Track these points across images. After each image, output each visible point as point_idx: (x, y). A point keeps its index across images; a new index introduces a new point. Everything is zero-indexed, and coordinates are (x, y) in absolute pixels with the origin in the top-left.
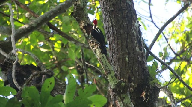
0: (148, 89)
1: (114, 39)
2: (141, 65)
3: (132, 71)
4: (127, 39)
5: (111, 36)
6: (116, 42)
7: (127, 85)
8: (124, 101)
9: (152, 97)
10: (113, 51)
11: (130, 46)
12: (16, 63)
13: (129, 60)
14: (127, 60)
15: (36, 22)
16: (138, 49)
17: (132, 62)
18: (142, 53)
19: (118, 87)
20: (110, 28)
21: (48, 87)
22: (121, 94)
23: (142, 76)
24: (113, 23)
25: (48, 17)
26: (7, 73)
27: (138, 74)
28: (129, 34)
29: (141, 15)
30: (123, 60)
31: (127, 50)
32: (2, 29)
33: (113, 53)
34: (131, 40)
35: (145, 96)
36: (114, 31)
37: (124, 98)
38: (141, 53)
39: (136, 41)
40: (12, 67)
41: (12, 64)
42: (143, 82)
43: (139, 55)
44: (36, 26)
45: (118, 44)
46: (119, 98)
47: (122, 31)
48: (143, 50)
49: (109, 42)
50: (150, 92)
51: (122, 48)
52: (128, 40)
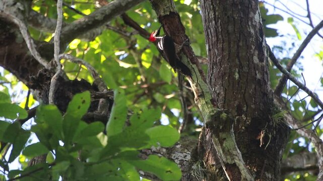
0: (269, 127)
1: (217, 40)
2: (260, 86)
3: (244, 95)
4: (239, 41)
5: (213, 35)
6: (220, 46)
7: (231, 118)
8: (224, 145)
9: (277, 141)
10: (213, 61)
11: (243, 54)
12: (56, 76)
13: (240, 77)
14: (237, 76)
15: (103, 12)
16: (256, 60)
17: (245, 80)
18: (263, 67)
19: (216, 120)
20: (211, 21)
21: (79, 107)
22: (220, 132)
23: (261, 104)
24: (217, 14)
25: (123, 4)
26: (42, 94)
27: (254, 102)
28: (242, 32)
29: (293, 13)
30: (229, 76)
31: (237, 60)
32: (47, 22)
33: (214, 64)
34: (246, 43)
35: (263, 138)
36: (218, 27)
37: (225, 139)
38: (261, 66)
39: (254, 45)
40: (50, 83)
41: (50, 79)
42: (261, 115)
43: (258, 70)
44: (102, 19)
45: (223, 50)
46: (217, 139)
47: (232, 27)
48: (265, 61)
49: (209, 46)
50: (272, 133)
51: (229, 56)
52: (241, 44)
